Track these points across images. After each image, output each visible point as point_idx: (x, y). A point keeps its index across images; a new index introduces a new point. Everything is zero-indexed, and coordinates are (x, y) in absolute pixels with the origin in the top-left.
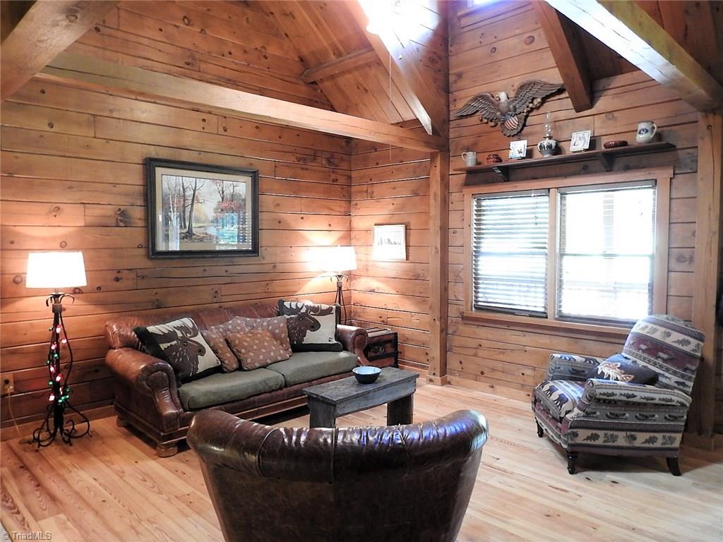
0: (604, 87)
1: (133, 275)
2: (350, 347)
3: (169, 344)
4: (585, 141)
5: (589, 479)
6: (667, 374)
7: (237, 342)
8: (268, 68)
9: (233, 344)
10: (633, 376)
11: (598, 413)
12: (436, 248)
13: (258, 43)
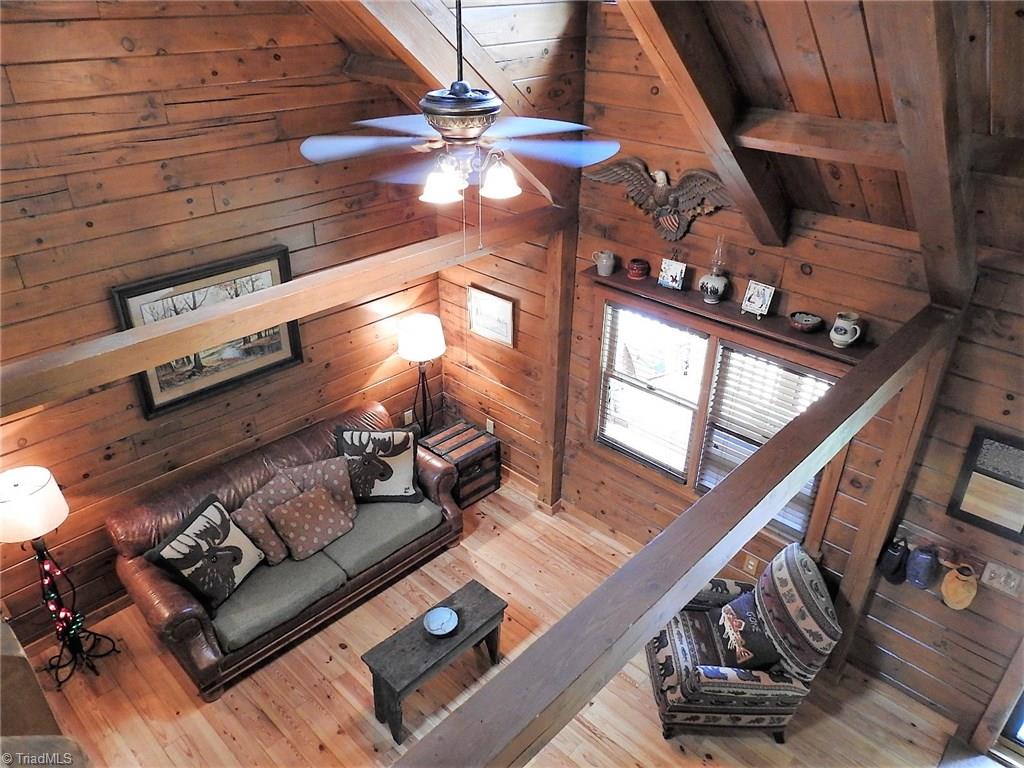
0: (806, 223)
1: (129, 445)
2: (433, 494)
3: (193, 569)
4: (764, 300)
5: (683, 750)
6: (789, 661)
7: (282, 522)
8: (284, 75)
9: (277, 526)
10: (751, 655)
11: (702, 701)
12: (552, 358)
13: (260, 38)
